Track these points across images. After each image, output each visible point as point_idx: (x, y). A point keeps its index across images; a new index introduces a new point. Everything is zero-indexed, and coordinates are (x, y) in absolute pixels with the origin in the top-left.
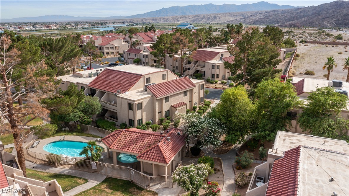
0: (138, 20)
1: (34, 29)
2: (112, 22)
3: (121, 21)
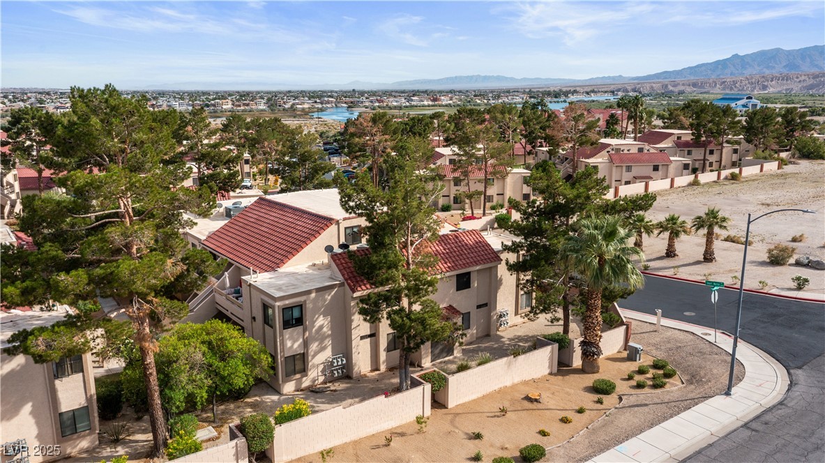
0: (654, 85)
1: (408, 104)
2: (589, 90)
3: (612, 88)
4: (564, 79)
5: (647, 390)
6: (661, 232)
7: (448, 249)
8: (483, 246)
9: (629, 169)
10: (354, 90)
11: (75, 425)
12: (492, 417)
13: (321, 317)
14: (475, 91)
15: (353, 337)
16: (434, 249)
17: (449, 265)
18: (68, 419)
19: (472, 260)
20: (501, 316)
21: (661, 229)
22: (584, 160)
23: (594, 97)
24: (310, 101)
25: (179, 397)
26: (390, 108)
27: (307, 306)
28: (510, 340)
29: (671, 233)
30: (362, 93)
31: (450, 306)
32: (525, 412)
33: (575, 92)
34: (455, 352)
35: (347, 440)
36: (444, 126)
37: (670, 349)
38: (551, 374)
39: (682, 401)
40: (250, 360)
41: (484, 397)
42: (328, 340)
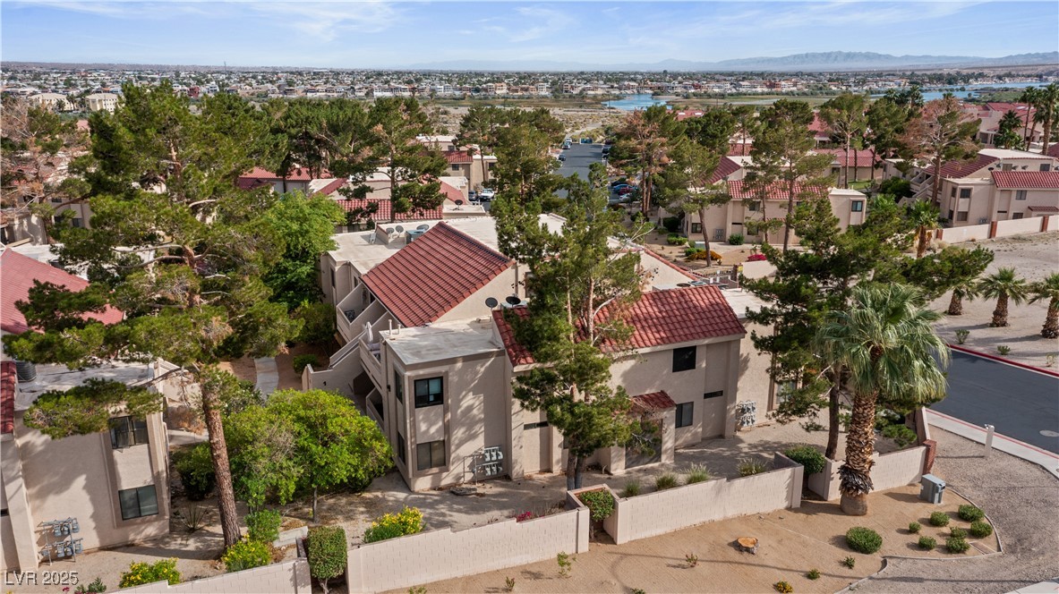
1: (734, 91)
2: (1002, 73)
3: (1040, 70)
4: (966, 58)
5: (934, 554)
6: (1036, 298)
7: (666, 311)
8: (721, 310)
9: (1022, 195)
10: (665, 72)
11: (139, 507)
12: (674, 566)
13: (471, 395)
14: (831, 74)
15: (513, 425)
16: (644, 311)
17: (663, 335)
18: (131, 499)
19: (699, 330)
20: (743, 411)
21: (1037, 294)
22: (951, 180)
23: (1008, 83)
24: (605, 86)
25: (257, 488)
26: (709, 96)
27: (450, 378)
28: (752, 446)
29: (1053, 301)
30: (675, 76)
31: (662, 392)
32: (725, 565)
33: (981, 75)
34: (664, 457)
35: (459, 574)
36: (752, 126)
37: (997, 490)
38: (789, 509)
39: (982, 581)
40: (360, 447)
41: (675, 534)
42: (479, 425)
